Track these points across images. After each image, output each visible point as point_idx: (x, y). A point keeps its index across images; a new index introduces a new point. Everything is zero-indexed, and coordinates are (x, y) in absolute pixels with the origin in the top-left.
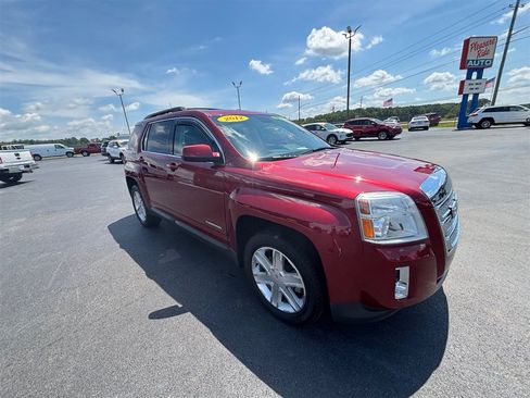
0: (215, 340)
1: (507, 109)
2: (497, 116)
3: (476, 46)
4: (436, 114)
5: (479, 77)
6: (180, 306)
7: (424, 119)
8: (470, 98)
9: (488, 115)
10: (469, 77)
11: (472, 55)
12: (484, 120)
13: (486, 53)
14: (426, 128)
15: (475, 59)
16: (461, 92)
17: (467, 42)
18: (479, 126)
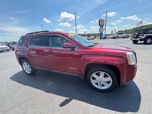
0: (89, 104)
1: (108, 35)
2: (107, 36)
3: (101, 21)
4: (95, 36)
5: (102, 28)
6: (69, 98)
7: (93, 37)
8: (101, 32)
9: (105, 36)
10: (101, 28)
11: (101, 23)
12: (105, 37)
13: (103, 23)
14: (94, 39)
15: (101, 24)
16: (100, 31)
17: (99, 20)
18: (104, 39)
